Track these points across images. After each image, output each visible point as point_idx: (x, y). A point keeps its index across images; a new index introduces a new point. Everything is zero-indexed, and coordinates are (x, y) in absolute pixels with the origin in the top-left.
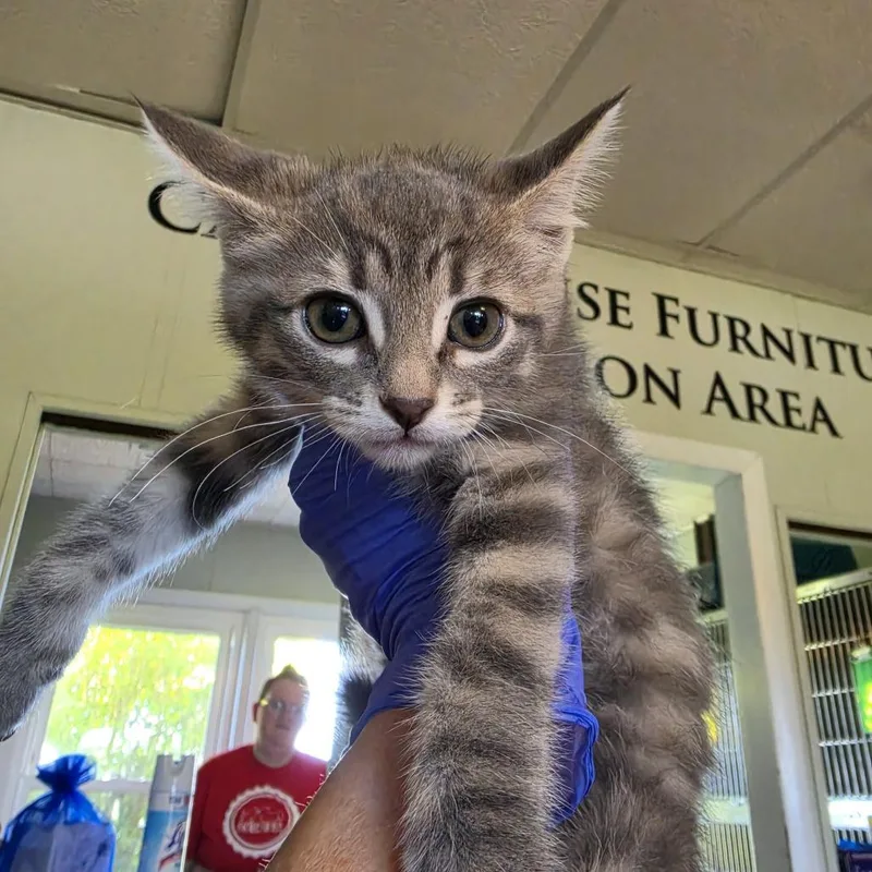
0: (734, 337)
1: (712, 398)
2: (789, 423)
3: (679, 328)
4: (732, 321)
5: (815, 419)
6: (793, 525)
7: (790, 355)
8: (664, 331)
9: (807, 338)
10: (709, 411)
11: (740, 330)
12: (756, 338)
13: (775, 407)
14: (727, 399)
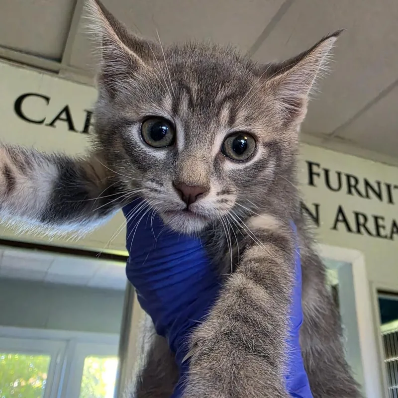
0: (349, 186)
1: (337, 220)
2: (378, 234)
3: (320, 181)
4: (348, 177)
5: (392, 232)
6: (380, 292)
7: (379, 196)
8: (311, 182)
9: (388, 187)
10: (335, 228)
11: (353, 182)
12: (361, 187)
13: (371, 225)
14: (345, 220)
